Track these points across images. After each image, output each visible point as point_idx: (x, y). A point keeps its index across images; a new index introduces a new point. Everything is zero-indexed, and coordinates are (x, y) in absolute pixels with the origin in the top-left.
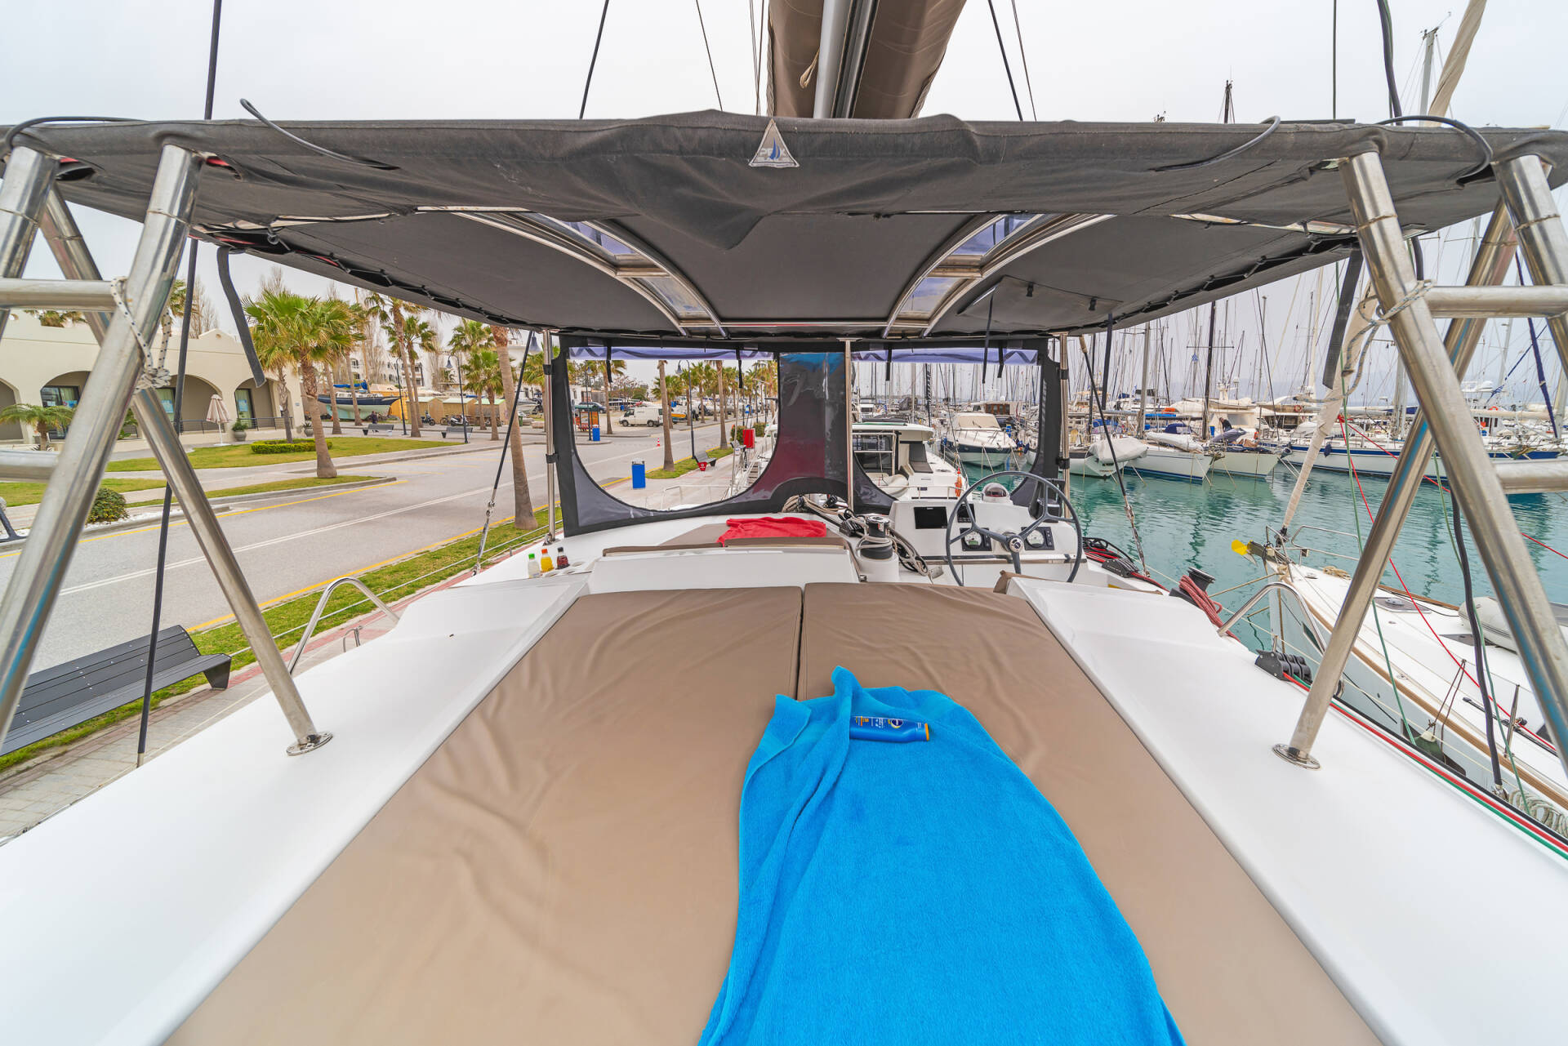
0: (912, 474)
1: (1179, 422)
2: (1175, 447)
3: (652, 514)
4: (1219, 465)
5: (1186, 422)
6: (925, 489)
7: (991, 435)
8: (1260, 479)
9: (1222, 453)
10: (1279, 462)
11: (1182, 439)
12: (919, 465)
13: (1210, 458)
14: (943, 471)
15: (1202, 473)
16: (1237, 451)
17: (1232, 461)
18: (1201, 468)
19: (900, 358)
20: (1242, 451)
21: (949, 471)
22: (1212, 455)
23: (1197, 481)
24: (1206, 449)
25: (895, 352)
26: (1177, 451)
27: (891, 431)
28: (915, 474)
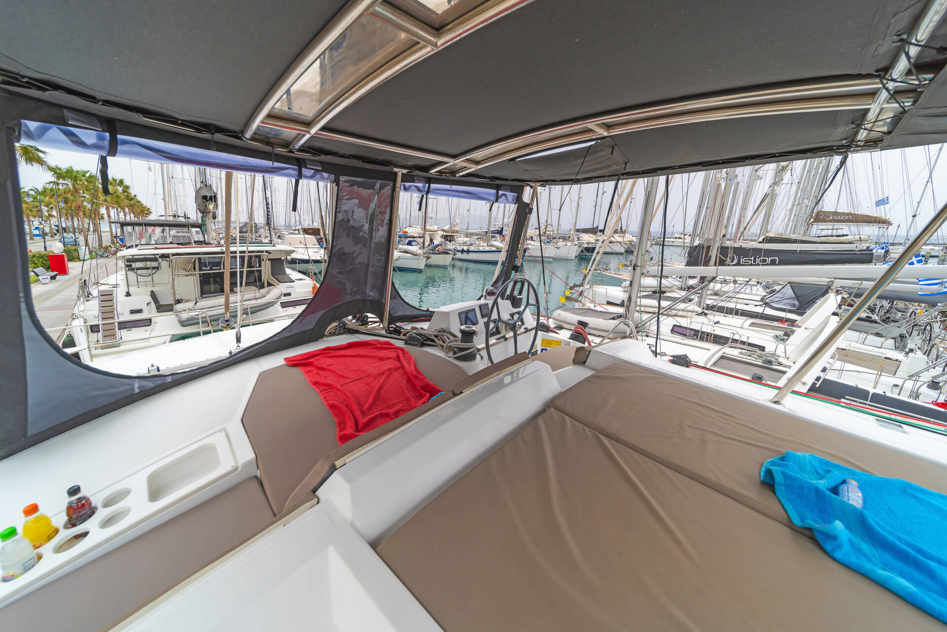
0: (279, 285)
1: (413, 239)
2: (411, 254)
3: (169, 379)
4: (430, 262)
5: (416, 239)
6: (289, 294)
7: (315, 250)
8: (445, 267)
9: (430, 255)
10: (453, 259)
11: (414, 248)
12: (280, 277)
13: (426, 259)
14: (300, 280)
15: (422, 267)
16: (437, 254)
17: (436, 259)
18: (421, 264)
19: (438, 192)
20: (439, 254)
21: (305, 280)
22: (426, 257)
23: (420, 271)
24: (424, 253)
25: (433, 186)
26: (412, 255)
27: (262, 252)
28: (280, 284)
